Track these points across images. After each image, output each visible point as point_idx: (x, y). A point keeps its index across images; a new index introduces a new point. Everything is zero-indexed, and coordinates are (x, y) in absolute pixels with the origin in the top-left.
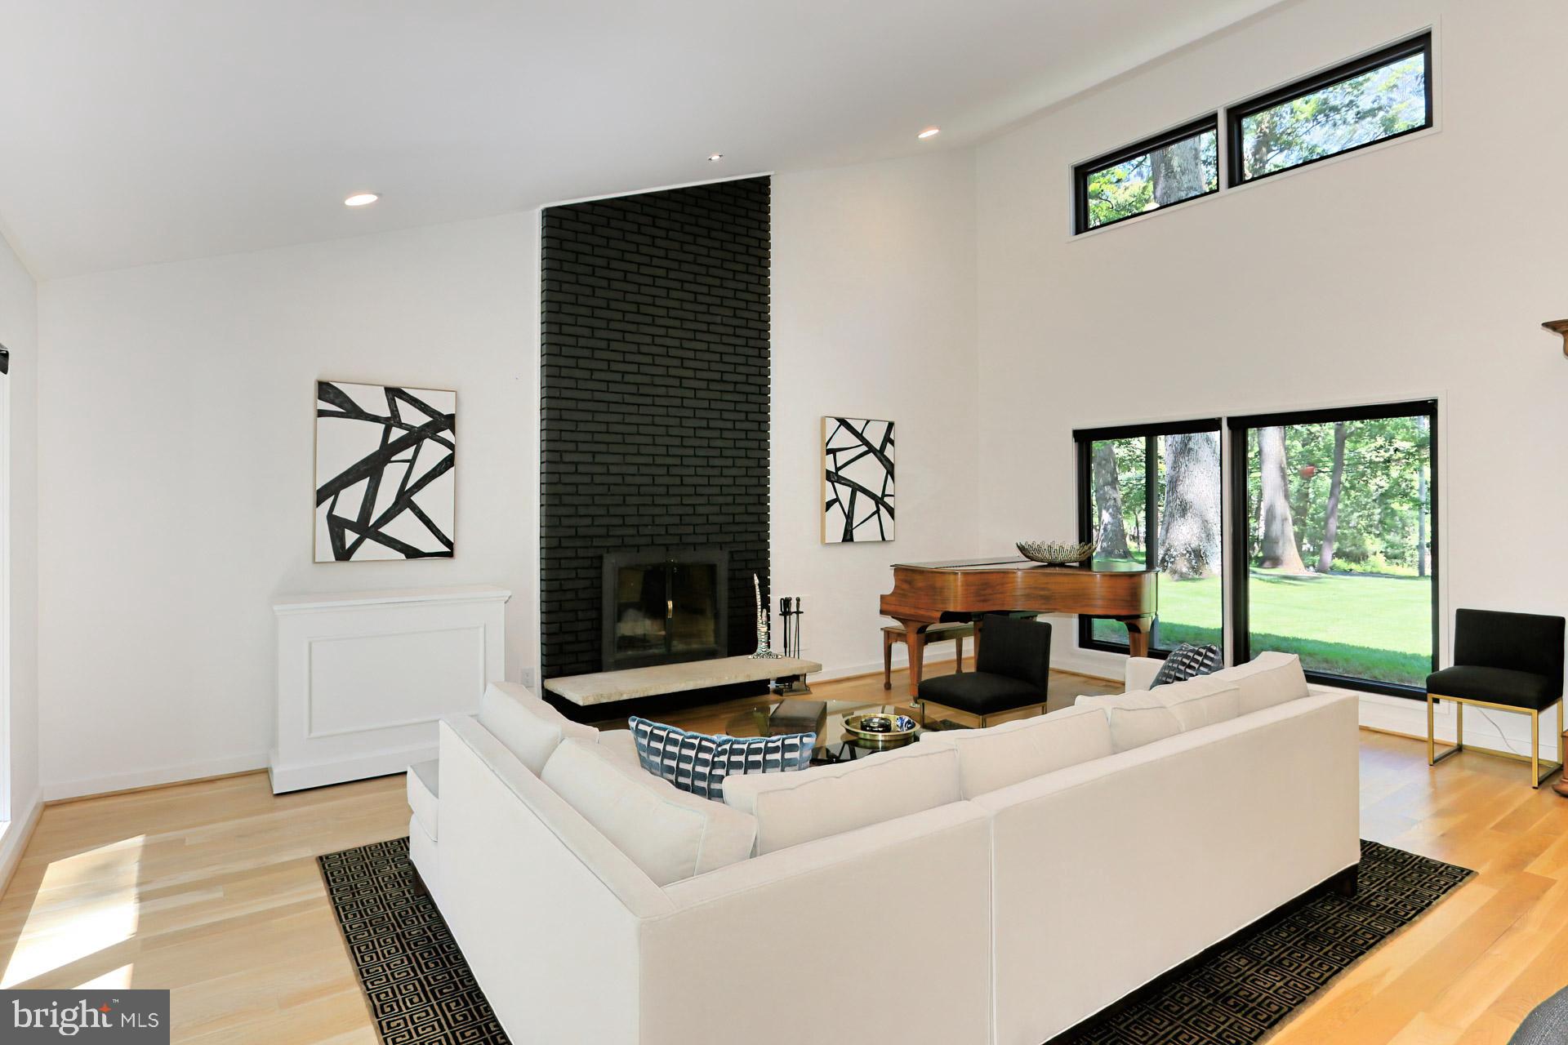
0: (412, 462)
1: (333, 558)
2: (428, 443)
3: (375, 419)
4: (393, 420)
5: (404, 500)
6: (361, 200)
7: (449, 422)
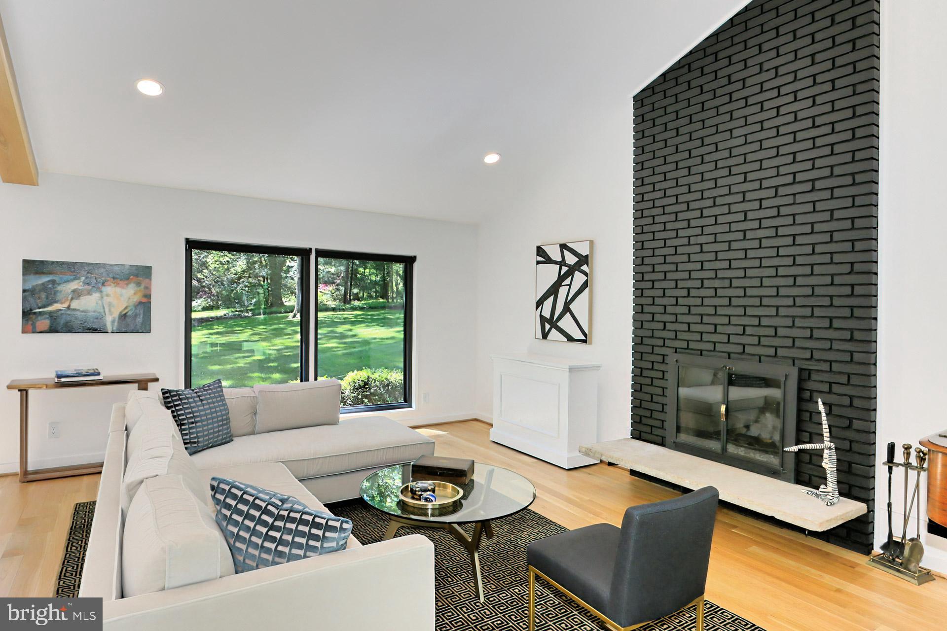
0: (570, 285)
1: (541, 338)
2: (577, 273)
3: (556, 263)
4: (562, 263)
5: (567, 309)
6: (492, 159)
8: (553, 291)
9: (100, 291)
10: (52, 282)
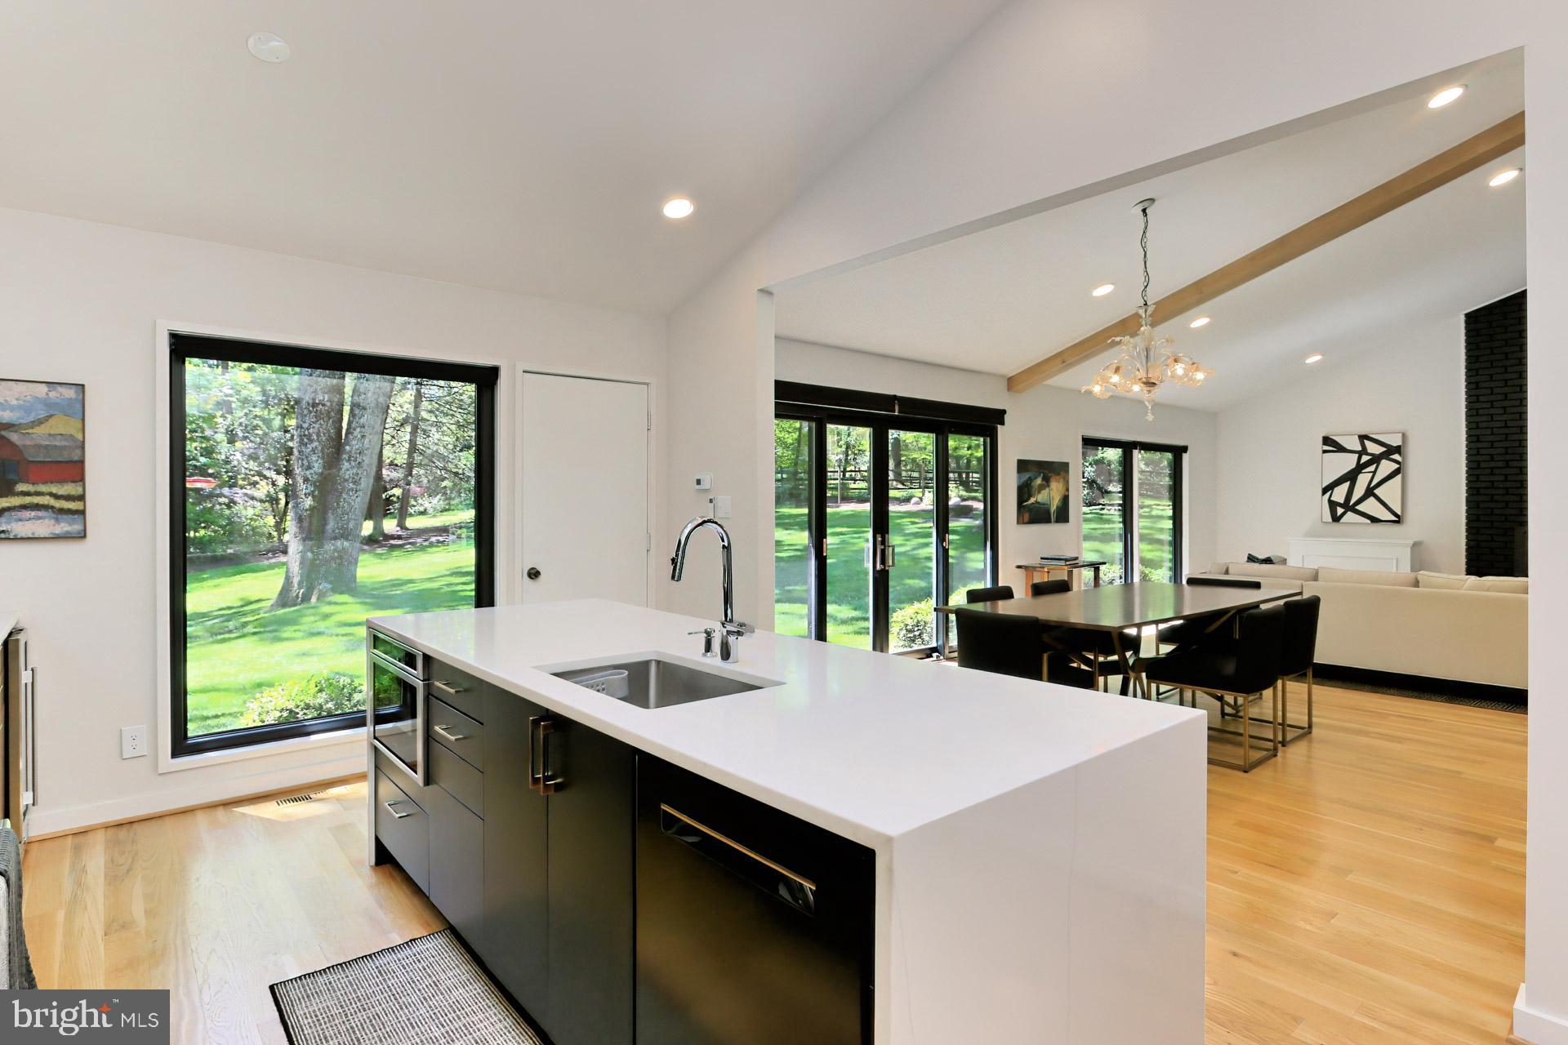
0: (1374, 473)
1: (1331, 520)
4: (1364, 451)
5: (1370, 492)
6: (1314, 359)
7: (1398, 450)
8: (1351, 477)
9: (1049, 486)
10: (1030, 477)
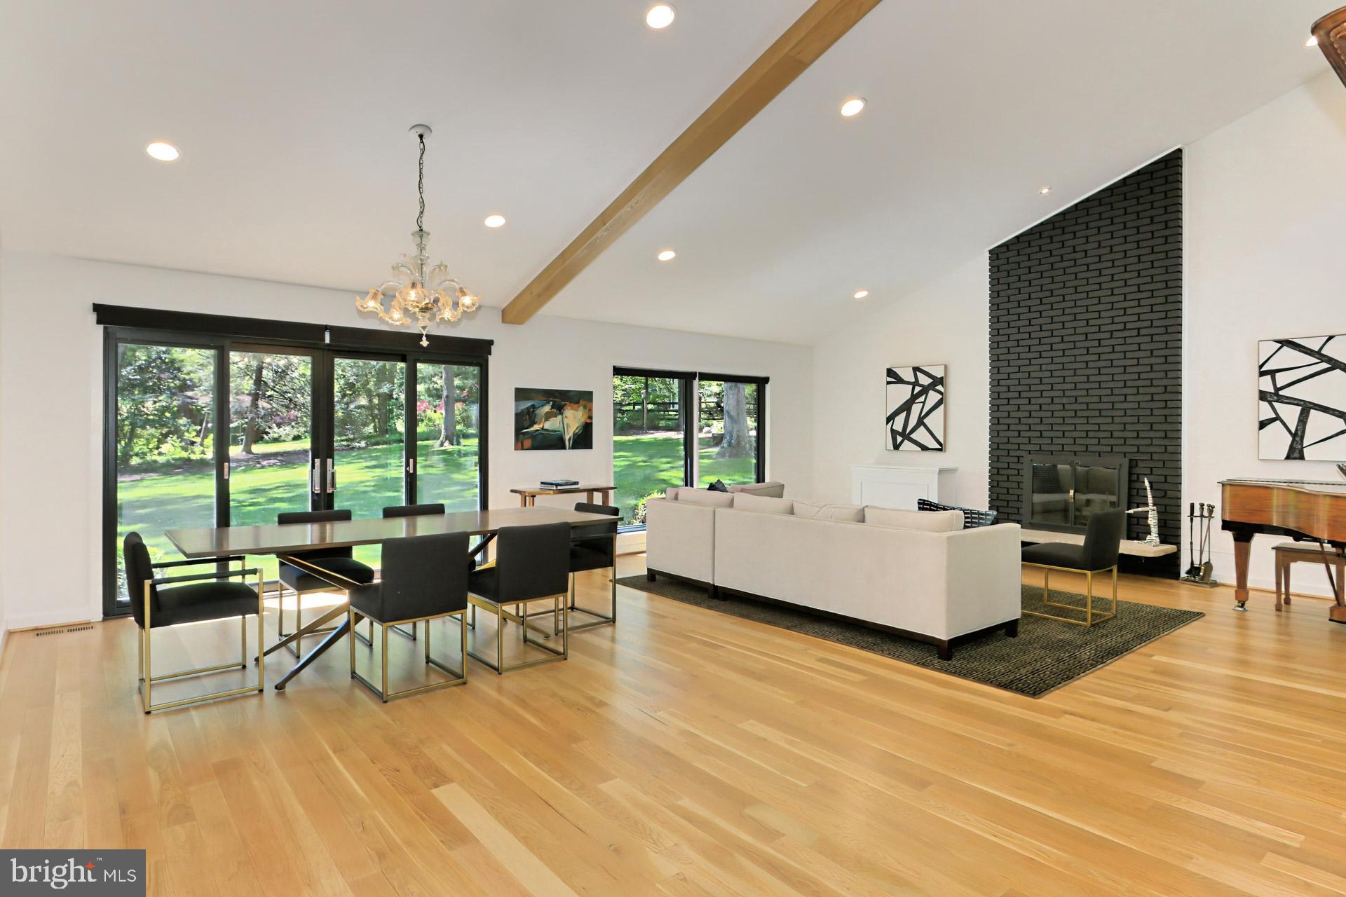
0: (924, 403)
1: (892, 448)
2: (931, 393)
3: (909, 383)
4: (916, 384)
5: (921, 422)
6: (861, 295)
7: (941, 381)
8: (906, 407)
9: (562, 414)
10: (533, 406)
